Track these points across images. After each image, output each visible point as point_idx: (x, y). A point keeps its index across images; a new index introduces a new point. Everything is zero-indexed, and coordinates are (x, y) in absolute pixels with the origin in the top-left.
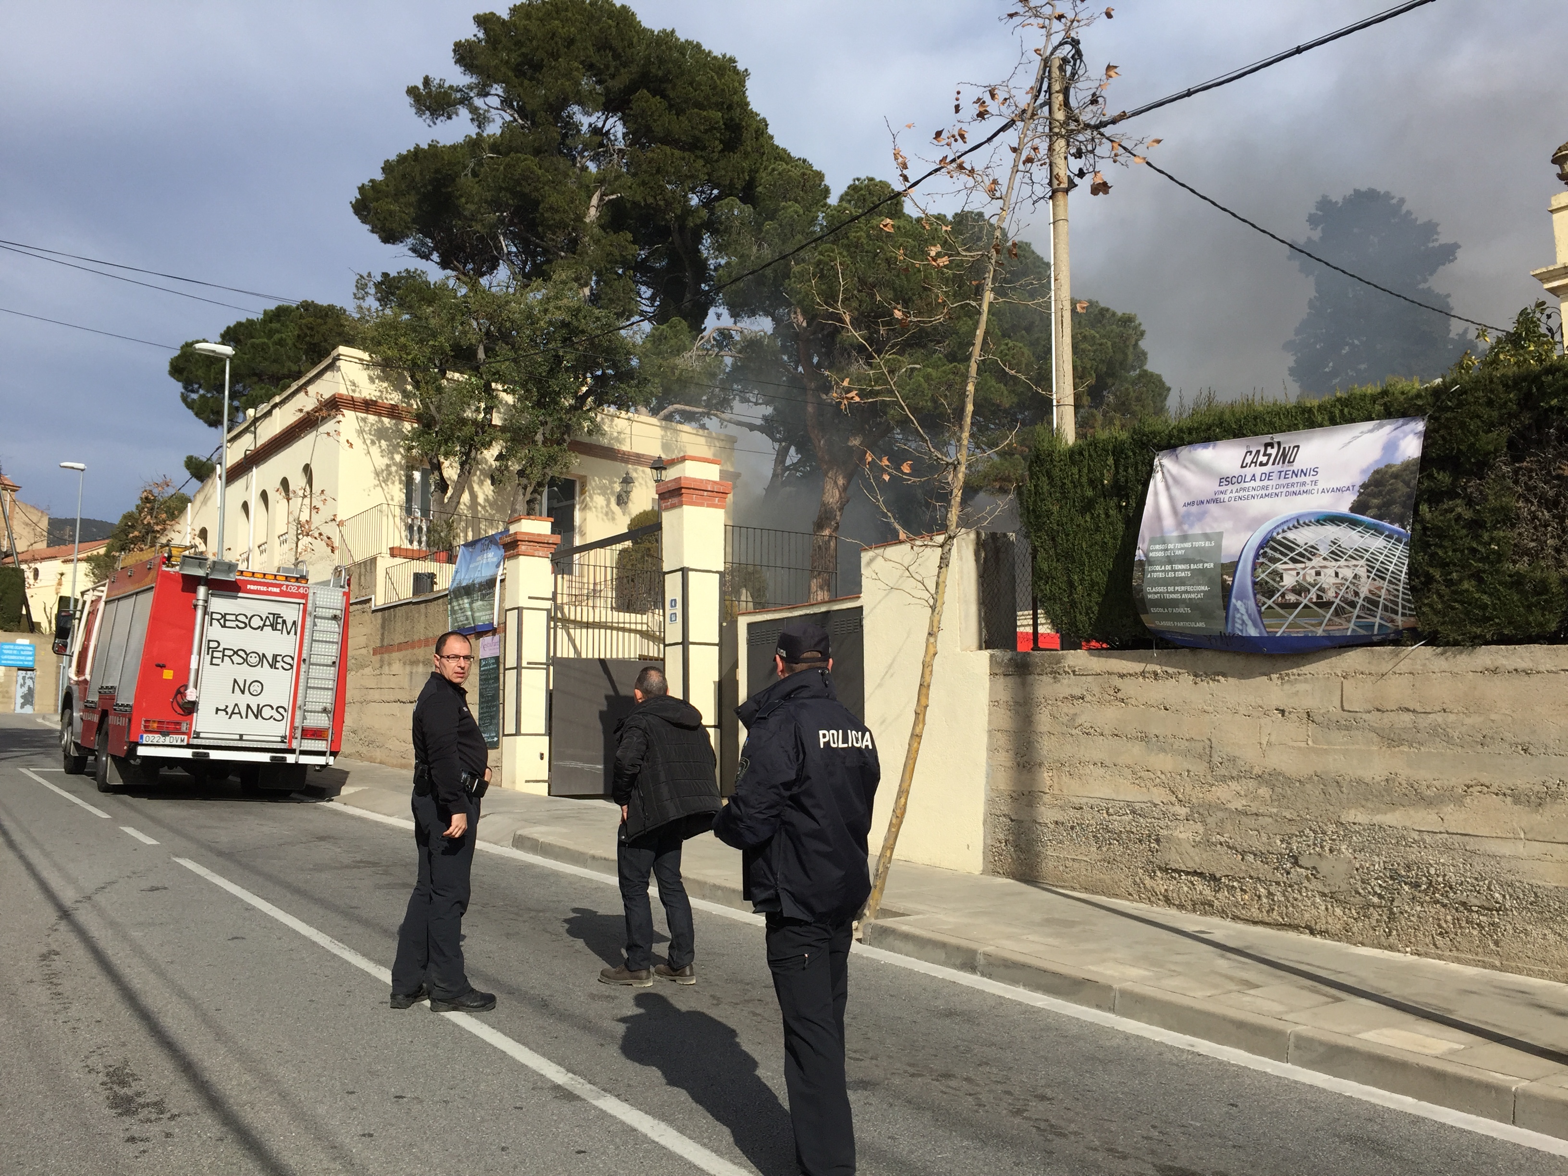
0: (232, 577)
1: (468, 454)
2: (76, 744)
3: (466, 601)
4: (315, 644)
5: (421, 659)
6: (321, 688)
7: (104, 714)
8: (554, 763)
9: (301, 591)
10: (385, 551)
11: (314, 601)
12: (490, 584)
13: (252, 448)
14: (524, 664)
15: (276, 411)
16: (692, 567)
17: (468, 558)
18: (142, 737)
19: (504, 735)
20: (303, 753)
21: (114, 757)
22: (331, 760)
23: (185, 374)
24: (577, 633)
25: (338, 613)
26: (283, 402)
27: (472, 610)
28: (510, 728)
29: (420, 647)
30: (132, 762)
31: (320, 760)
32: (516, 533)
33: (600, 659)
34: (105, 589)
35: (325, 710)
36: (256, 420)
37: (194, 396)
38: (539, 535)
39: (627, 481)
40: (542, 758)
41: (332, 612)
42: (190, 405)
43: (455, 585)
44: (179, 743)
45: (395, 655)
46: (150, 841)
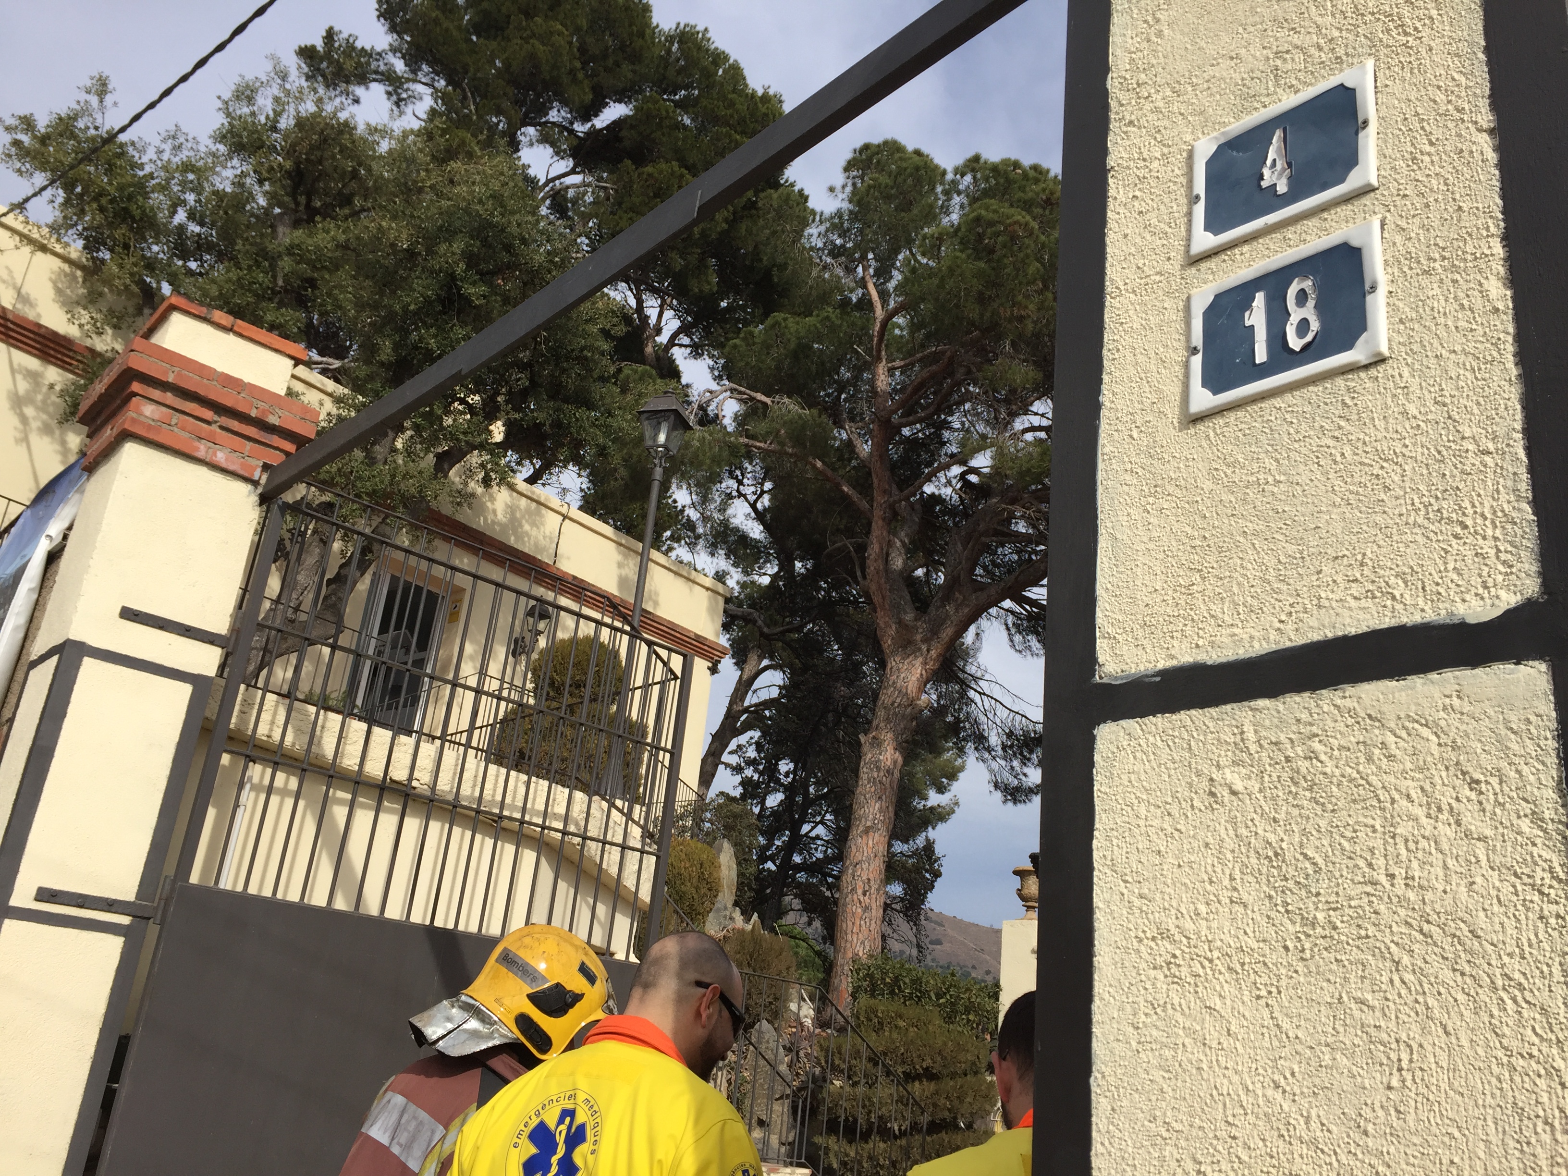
33: (431, 932)
39: (541, 612)
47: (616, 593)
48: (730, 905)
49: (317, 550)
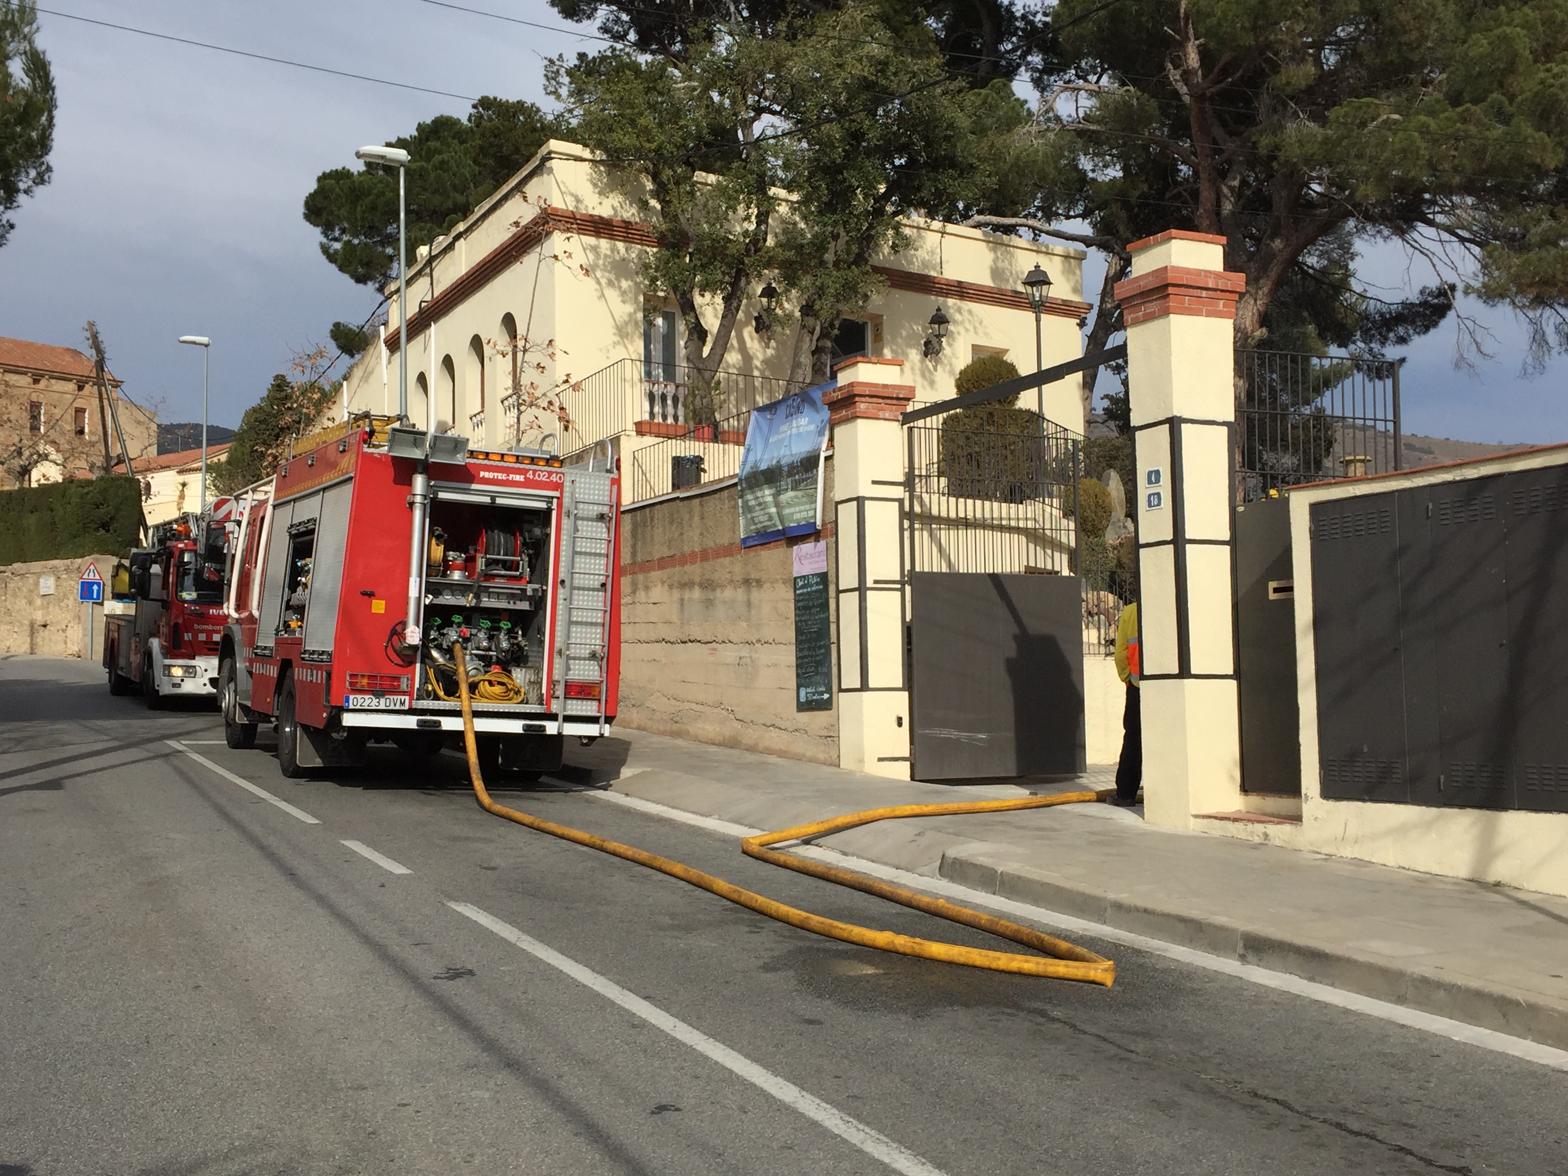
0: (460, 459)
1: (735, 284)
2: (243, 707)
3: (767, 492)
4: (578, 559)
5: (697, 579)
6: (587, 624)
7: (286, 666)
8: (918, 731)
9: (554, 478)
10: (630, 427)
11: (572, 494)
12: (810, 463)
13: (428, 298)
14: (870, 583)
15: (461, 244)
16: (1186, 416)
17: (765, 429)
18: (348, 701)
19: (841, 690)
20: (569, 719)
21: (306, 728)
22: (607, 730)
23: (324, 216)
24: (945, 535)
25: (606, 510)
26: (469, 230)
27: (777, 505)
28: (851, 678)
29: (692, 563)
30: (334, 735)
31: (591, 730)
32: (851, 385)
33: (989, 575)
34: (271, 488)
35: (593, 656)
36: (431, 259)
37: (337, 246)
38: (885, 386)
39: (940, 319)
40: (900, 724)
41: (596, 510)
42: (331, 257)
43: (748, 469)
44: (398, 707)
45: (655, 575)
46: (399, 869)
47: (992, 285)
48: (1122, 517)
49: (808, 339)
